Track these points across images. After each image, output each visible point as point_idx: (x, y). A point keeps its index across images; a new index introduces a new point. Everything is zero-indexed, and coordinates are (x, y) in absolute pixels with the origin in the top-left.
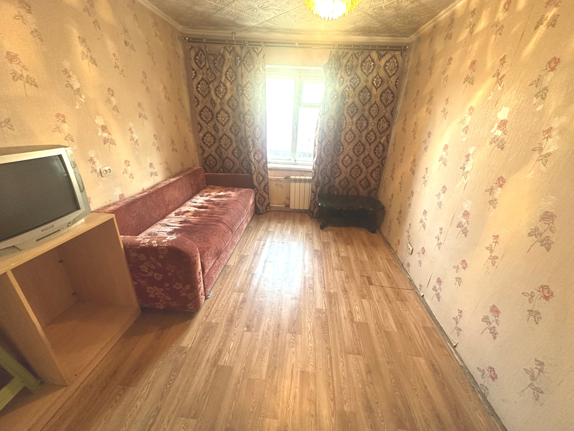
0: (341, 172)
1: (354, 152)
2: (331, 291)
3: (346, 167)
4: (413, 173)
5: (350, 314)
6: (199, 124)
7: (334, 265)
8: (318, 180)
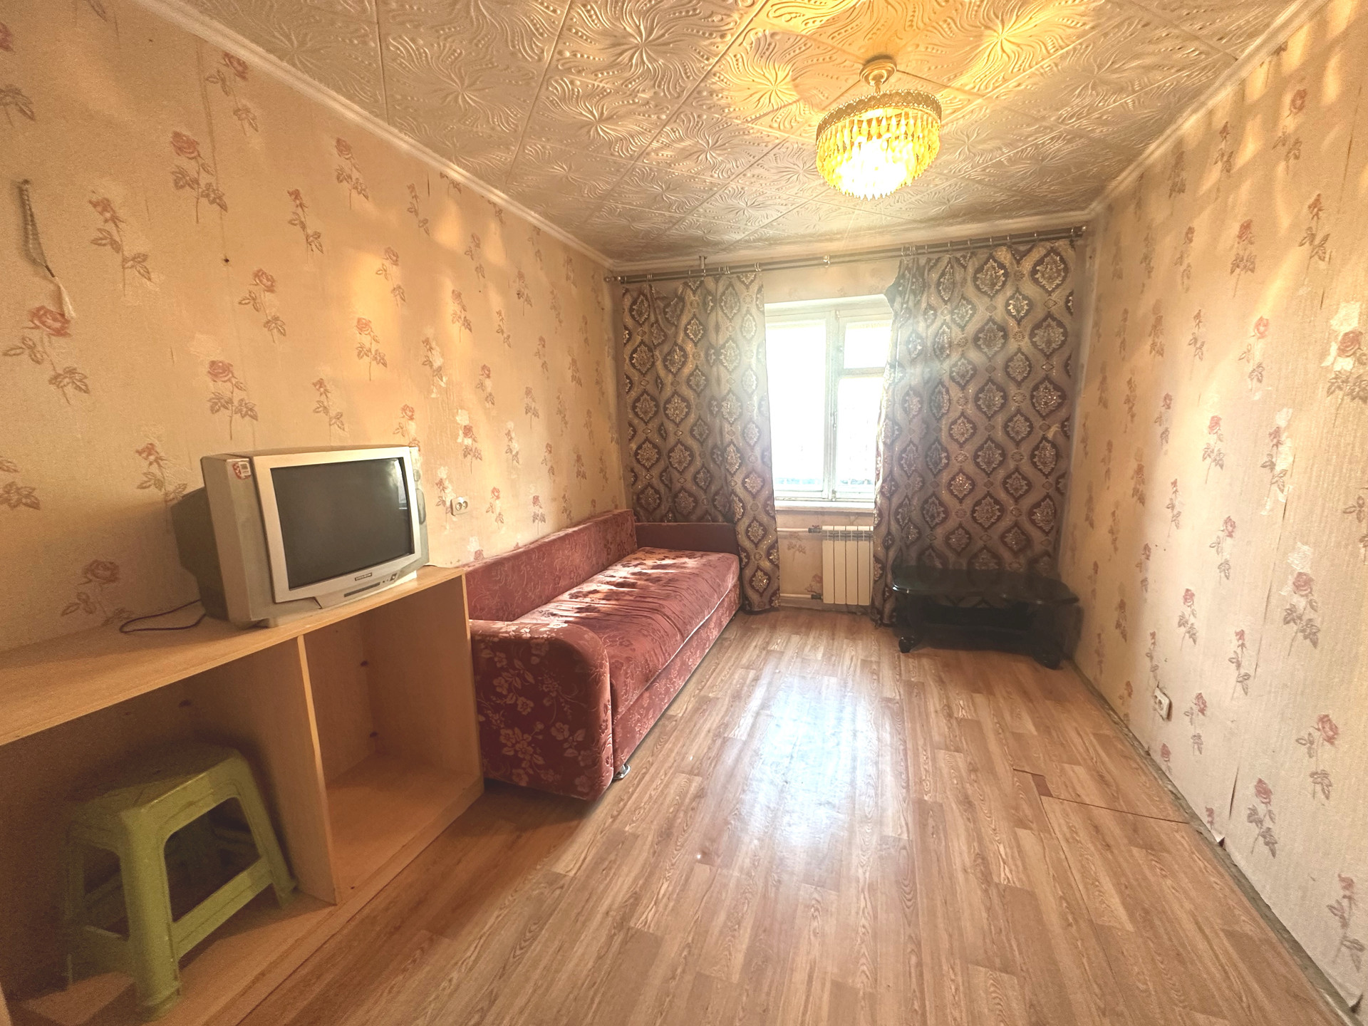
0: (946, 512)
1: (977, 465)
2: (926, 798)
3: (961, 501)
4: (1142, 500)
5: (980, 861)
6: (630, 425)
7: (936, 738)
8: (889, 533)
